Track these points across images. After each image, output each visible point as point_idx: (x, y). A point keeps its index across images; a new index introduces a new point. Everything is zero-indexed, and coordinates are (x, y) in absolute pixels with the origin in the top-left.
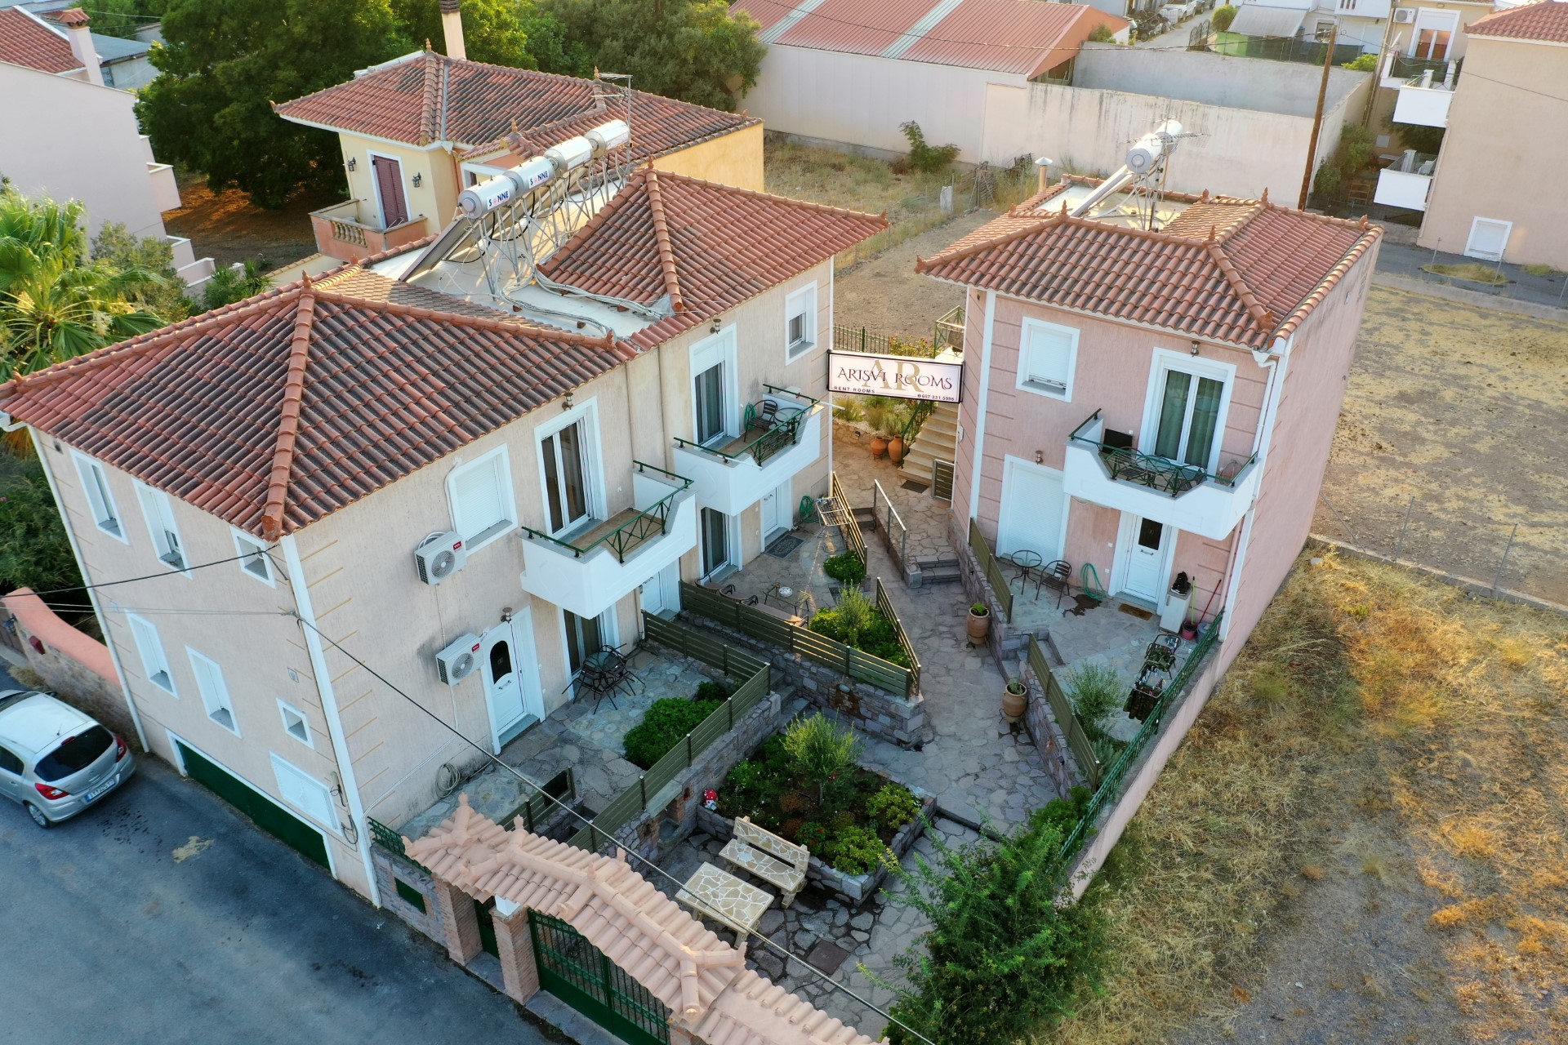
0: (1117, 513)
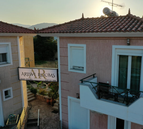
0: (106, 116)
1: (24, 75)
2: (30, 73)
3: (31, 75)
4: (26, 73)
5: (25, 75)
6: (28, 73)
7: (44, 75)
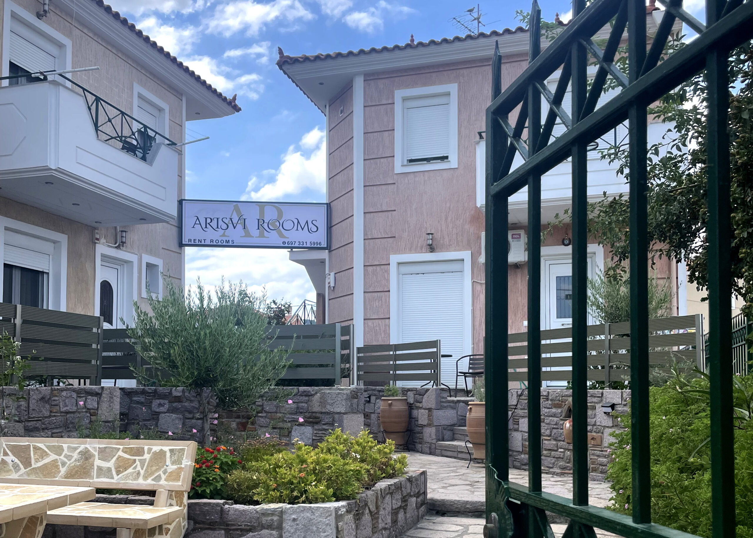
1: (204, 226)
2: (224, 220)
3: (231, 226)
4: (209, 221)
5: (208, 225)
6: (220, 220)
7: (278, 224)
